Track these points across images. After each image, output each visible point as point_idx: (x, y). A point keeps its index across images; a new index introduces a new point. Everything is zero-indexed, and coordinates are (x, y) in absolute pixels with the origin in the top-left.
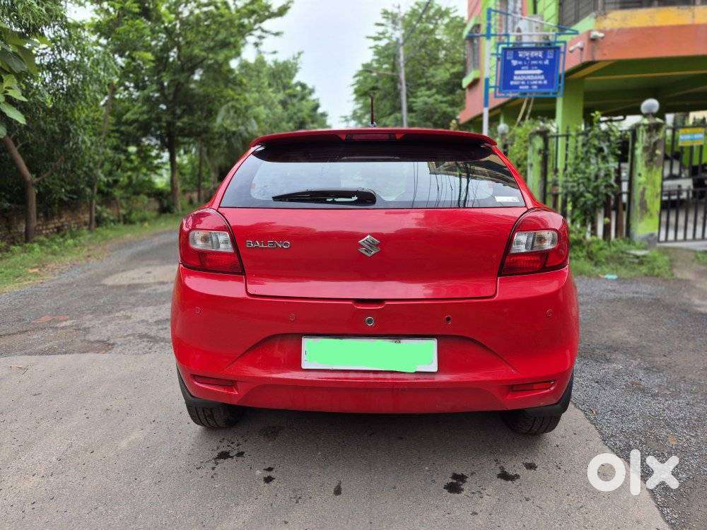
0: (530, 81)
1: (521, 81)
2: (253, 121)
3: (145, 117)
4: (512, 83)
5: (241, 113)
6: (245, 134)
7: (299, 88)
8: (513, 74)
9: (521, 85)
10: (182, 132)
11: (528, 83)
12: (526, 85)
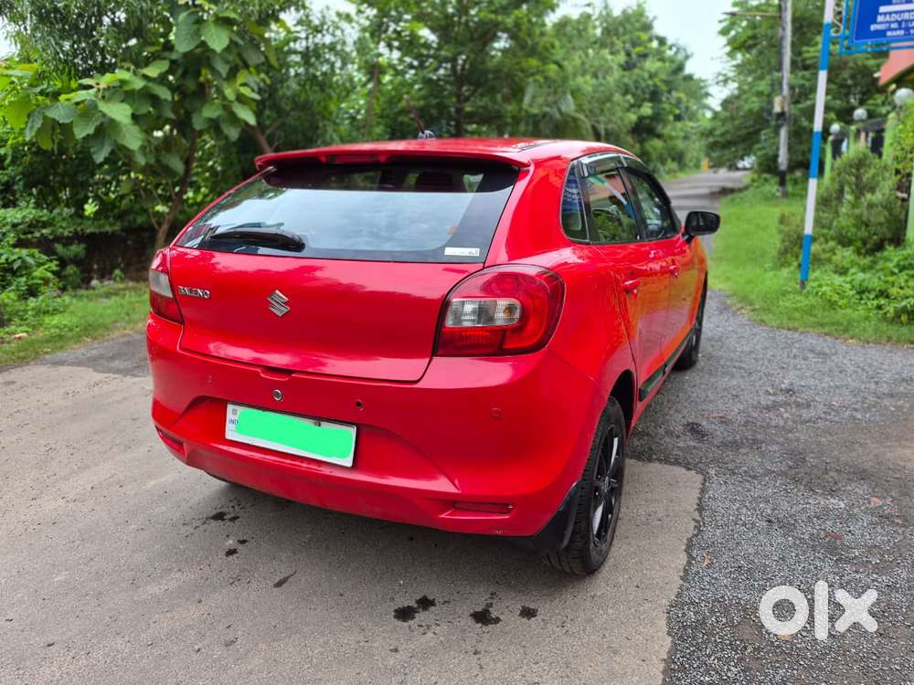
0: (906, 21)
1: (890, 22)
2: (569, 97)
3: (422, 103)
4: (873, 27)
5: (556, 87)
6: (558, 116)
7: (655, 44)
8: (877, 13)
9: (890, 29)
10: (471, 117)
11: (903, 25)
12: (900, 28)
